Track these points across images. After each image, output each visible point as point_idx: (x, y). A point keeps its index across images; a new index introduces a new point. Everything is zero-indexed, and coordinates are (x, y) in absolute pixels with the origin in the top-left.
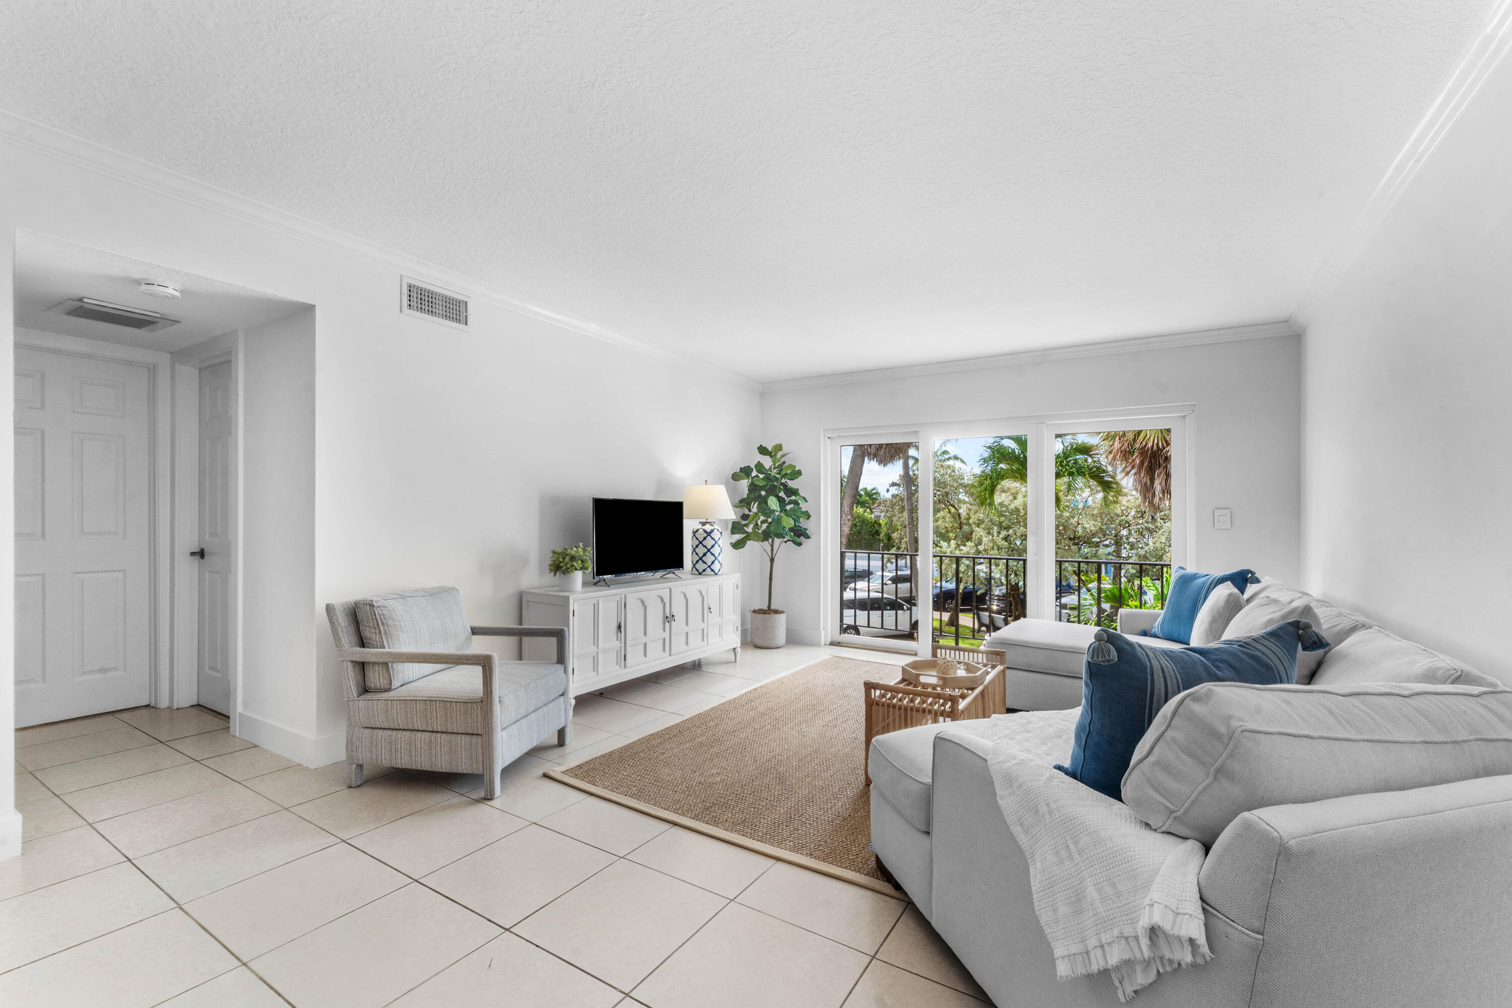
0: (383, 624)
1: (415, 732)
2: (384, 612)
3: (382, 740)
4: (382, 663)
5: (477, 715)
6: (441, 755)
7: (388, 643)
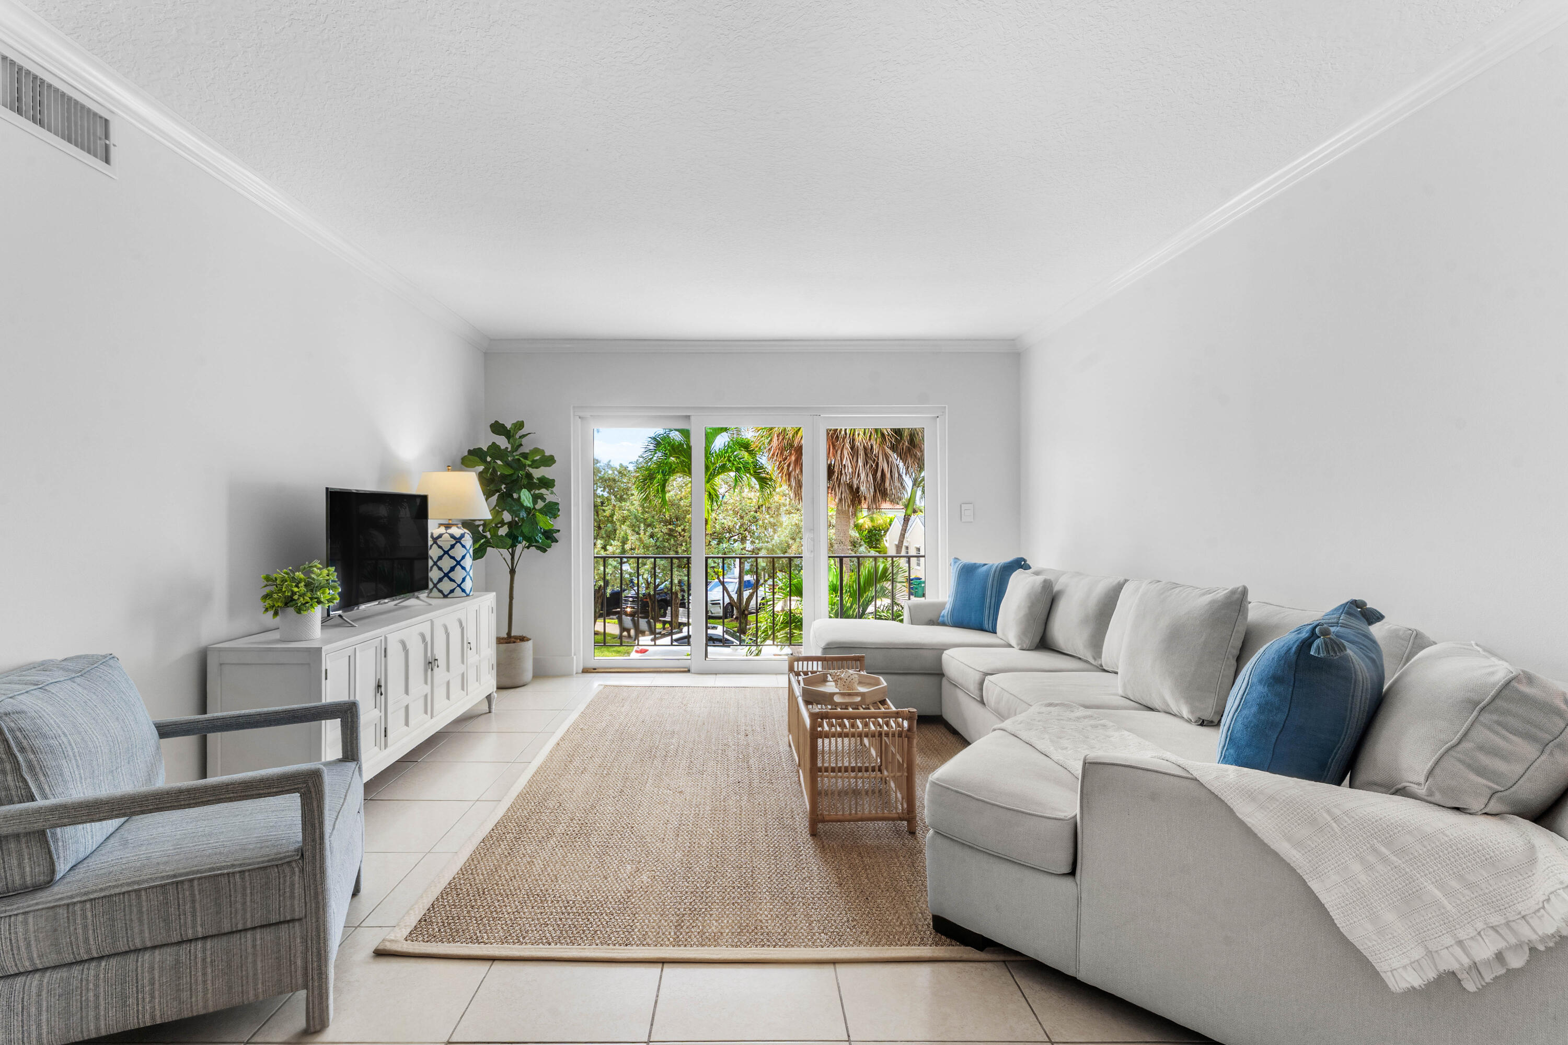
0: (22, 750)
1: (132, 957)
2: (22, 723)
3: (39, 995)
4: (27, 834)
5: (292, 885)
6: (205, 982)
7: (40, 788)
